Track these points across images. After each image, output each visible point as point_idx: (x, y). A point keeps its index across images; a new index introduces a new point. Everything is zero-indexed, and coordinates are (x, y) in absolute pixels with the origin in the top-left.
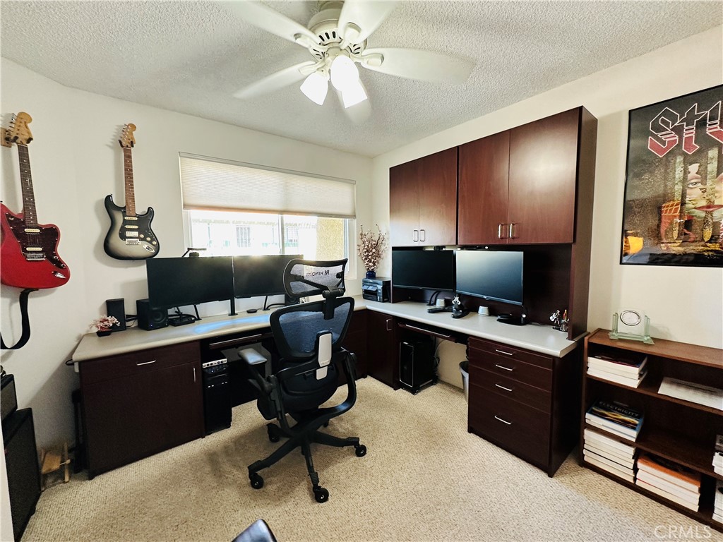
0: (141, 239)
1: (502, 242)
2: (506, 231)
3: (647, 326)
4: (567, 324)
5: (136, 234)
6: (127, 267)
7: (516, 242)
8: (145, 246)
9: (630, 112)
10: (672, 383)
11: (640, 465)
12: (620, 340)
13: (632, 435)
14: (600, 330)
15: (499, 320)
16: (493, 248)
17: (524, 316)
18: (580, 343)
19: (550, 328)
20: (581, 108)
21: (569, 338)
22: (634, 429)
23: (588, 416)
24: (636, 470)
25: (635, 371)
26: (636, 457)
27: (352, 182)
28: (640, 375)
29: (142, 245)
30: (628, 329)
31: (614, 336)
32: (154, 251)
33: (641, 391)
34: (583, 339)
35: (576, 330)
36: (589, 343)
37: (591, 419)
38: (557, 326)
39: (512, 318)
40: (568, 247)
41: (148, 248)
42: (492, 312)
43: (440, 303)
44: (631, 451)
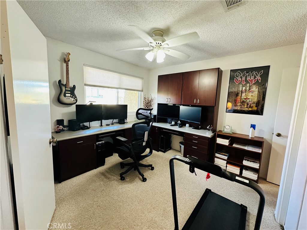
0: (71, 97)
1: (195, 105)
2: (197, 101)
3: (231, 129)
4: (212, 129)
5: (69, 95)
6: (64, 107)
7: (199, 105)
8: (73, 100)
9: (231, 70)
10: (236, 144)
11: (228, 165)
12: (225, 133)
13: (226, 158)
14: (220, 131)
15: (192, 128)
16: (192, 106)
17: (200, 127)
18: (215, 134)
19: (207, 130)
20: (219, 68)
21: (212, 133)
22: (227, 156)
23: (216, 154)
24: (226, 167)
25: (228, 141)
26: (227, 164)
27: (142, 78)
28: (229, 142)
29: (72, 99)
30: (227, 130)
31: (223, 132)
32: (75, 102)
33: (229, 146)
34: (216, 133)
35: (214, 131)
36: (217, 134)
37: (217, 155)
38: (209, 130)
39: (196, 128)
40: (213, 107)
41: (74, 100)
42: (190, 126)
43: (173, 123)
44: (226, 162)
